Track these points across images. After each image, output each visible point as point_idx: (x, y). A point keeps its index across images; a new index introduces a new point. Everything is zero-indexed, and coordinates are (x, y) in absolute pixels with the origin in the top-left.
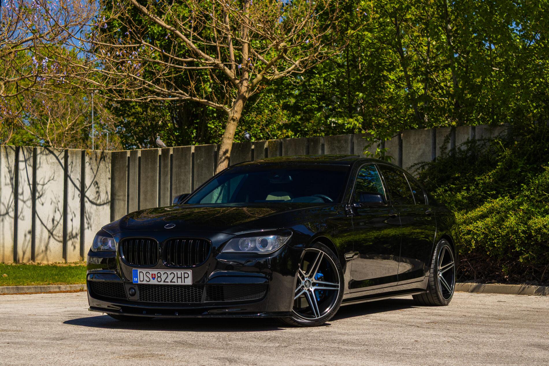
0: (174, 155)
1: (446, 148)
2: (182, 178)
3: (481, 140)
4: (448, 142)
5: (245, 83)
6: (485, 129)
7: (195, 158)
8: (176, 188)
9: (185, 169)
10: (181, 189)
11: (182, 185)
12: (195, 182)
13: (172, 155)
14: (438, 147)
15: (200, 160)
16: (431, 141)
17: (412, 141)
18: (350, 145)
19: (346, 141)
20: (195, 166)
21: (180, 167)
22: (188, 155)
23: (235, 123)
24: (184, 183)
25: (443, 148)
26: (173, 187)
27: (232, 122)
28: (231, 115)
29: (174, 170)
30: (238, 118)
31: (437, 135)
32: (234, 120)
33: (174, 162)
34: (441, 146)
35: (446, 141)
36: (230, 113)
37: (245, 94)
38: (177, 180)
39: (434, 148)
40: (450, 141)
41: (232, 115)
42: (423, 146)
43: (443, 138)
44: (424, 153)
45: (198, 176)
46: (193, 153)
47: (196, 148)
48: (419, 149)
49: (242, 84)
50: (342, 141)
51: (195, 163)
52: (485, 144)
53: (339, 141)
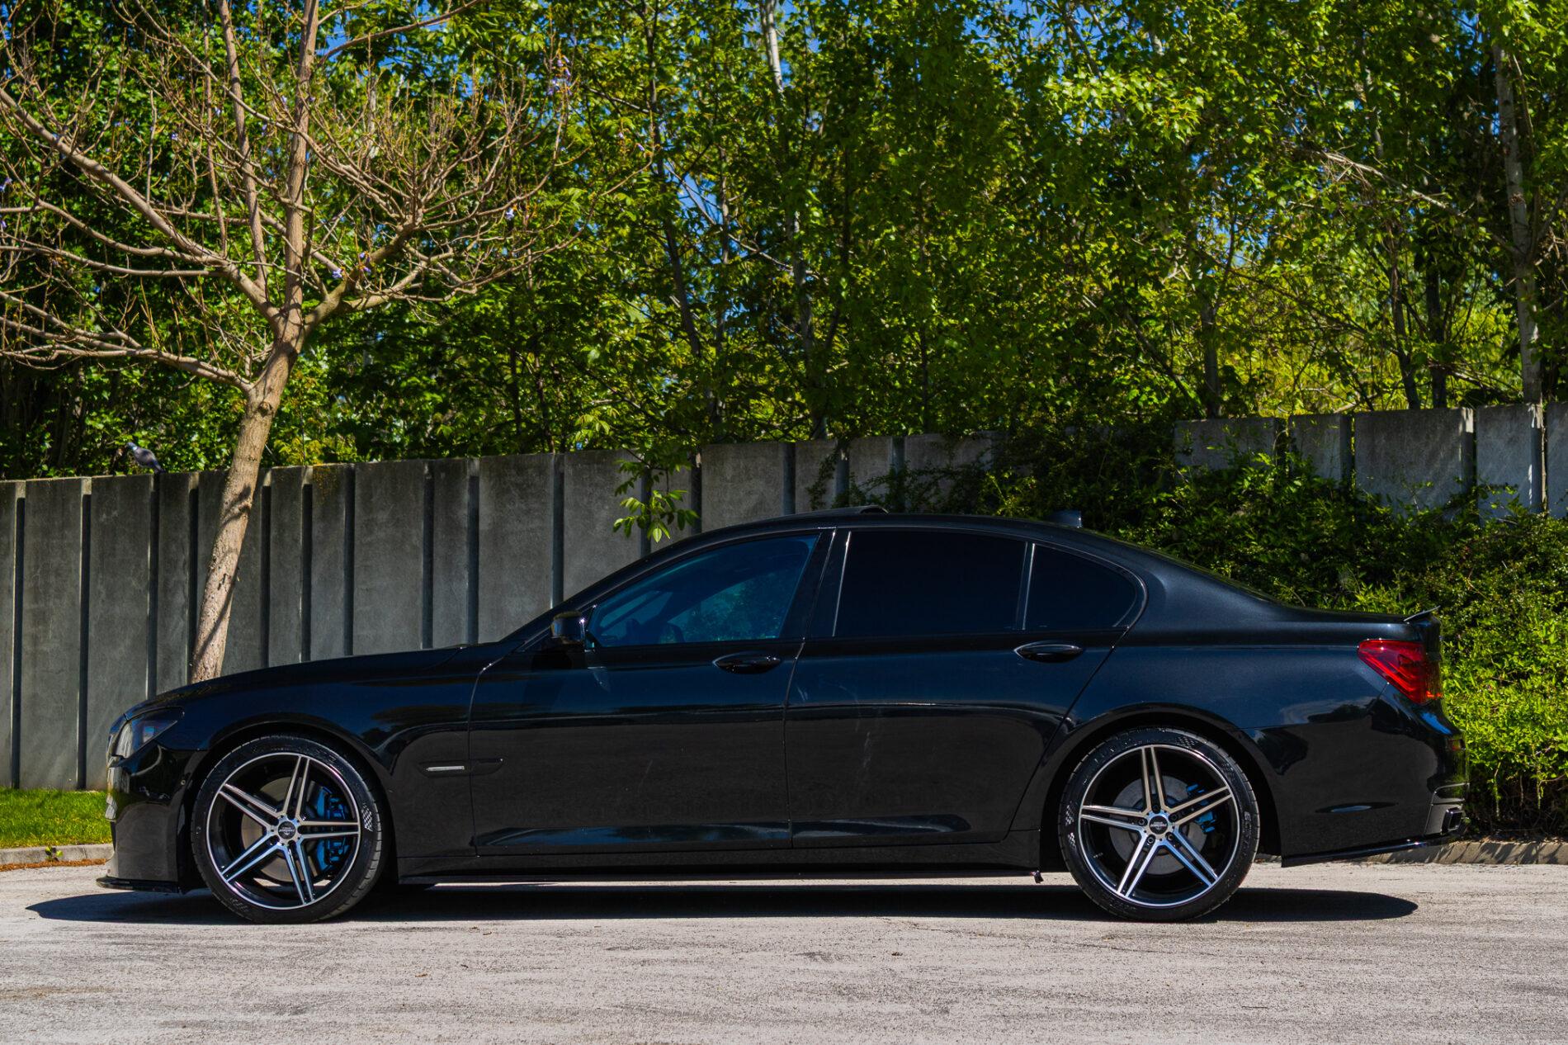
0: (29, 501)
1: (824, 491)
2: (55, 561)
3: (925, 472)
4: (830, 476)
5: (295, 317)
6: (932, 444)
7: (93, 507)
8: (36, 587)
9: (63, 537)
10: (52, 591)
11: (52, 579)
12: (92, 574)
13: (21, 501)
14: (801, 489)
15: (109, 513)
16: (780, 473)
17: (729, 472)
18: (551, 480)
19: (541, 470)
20: (93, 531)
21: (46, 533)
22: (72, 502)
23: (268, 420)
24: (58, 575)
25: (817, 493)
26: (27, 585)
27: (258, 416)
28: (257, 399)
29: (29, 542)
30: (275, 407)
31: (798, 457)
32: (263, 411)
33: (30, 520)
34: (811, 484)
35: (825, 474)
36: (253, 392)
37: (293, 344)
38: (37, 567)
39: (791, 491)
40: (835, 474)
41: (260, 399)
42: (758, 485)
43: (816, 468)
44: (761, 503)
45: (102, 556)
46: (87, 497)
47: (96, 485)
48: (749, 493)
49: (286, 318)
50: (530, 471)
51: (93, 521)
52: (935, 483)
53: (521, 470)
